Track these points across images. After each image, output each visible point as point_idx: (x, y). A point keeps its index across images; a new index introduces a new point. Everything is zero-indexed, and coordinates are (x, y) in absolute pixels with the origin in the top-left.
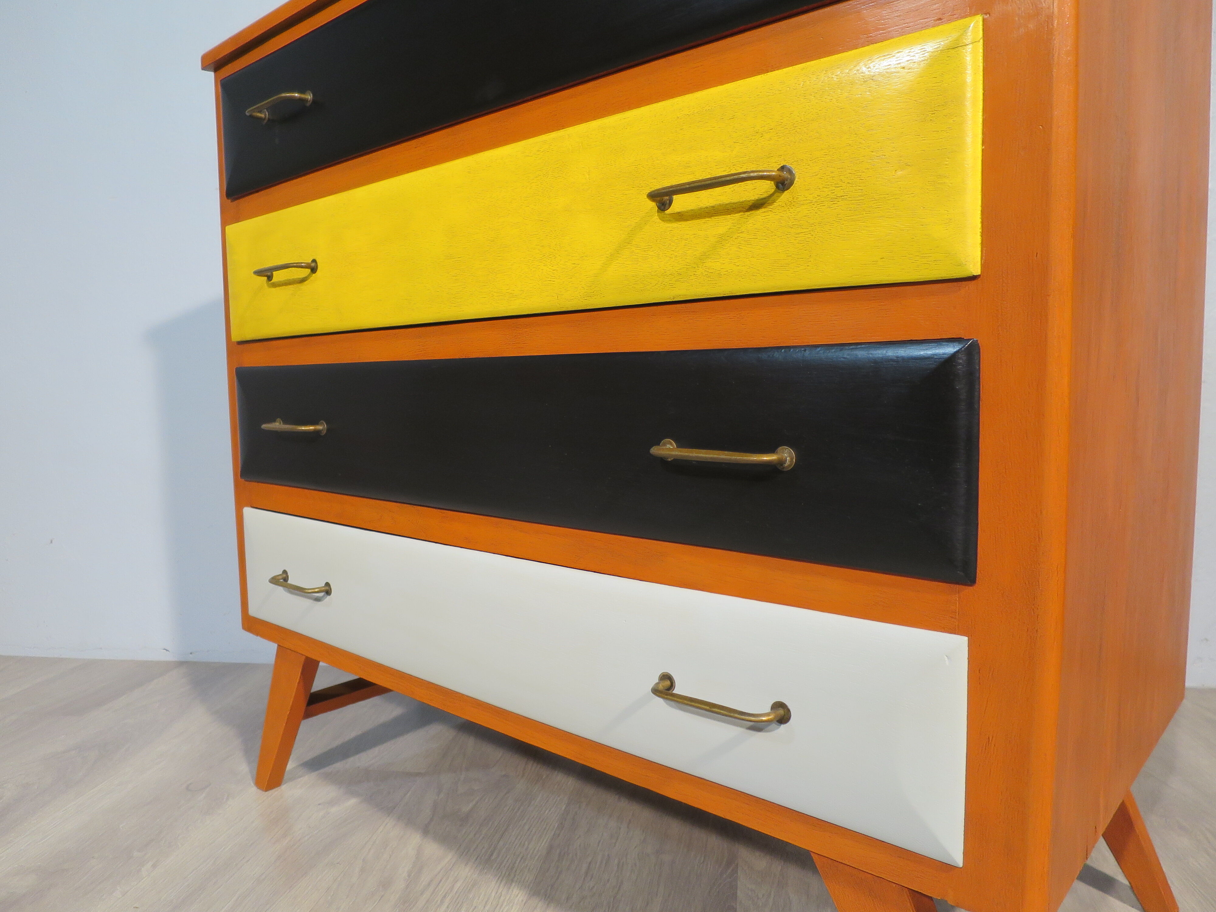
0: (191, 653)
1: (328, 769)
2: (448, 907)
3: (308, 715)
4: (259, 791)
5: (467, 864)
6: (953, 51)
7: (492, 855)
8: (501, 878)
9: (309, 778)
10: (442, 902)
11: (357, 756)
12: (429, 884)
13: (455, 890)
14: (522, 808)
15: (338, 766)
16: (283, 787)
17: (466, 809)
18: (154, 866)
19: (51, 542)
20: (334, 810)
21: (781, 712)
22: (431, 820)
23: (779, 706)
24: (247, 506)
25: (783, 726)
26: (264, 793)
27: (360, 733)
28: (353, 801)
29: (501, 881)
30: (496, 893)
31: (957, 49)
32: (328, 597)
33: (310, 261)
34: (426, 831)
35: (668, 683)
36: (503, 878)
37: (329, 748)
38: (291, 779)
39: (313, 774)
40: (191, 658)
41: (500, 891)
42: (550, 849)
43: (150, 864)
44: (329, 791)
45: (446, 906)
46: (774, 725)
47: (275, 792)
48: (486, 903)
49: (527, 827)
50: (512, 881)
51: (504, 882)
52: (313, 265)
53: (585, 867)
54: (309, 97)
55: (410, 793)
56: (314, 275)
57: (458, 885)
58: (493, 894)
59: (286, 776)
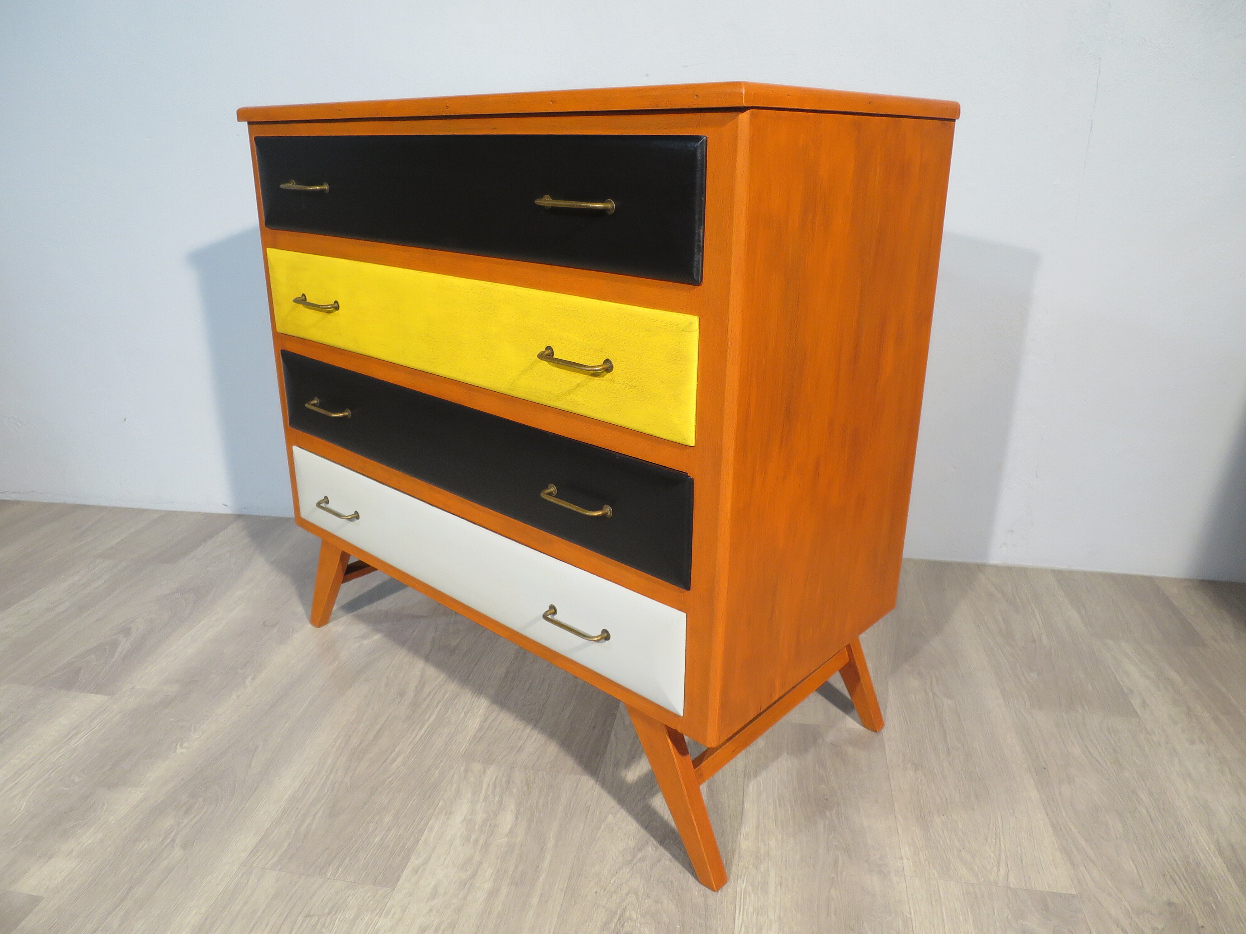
0: (245, 508)
1: (359, 612)
2: (440, 709)
3: (345, 581)
4: (314, 628)
5: (453, 682)
6: (684, 332)
7: (469, 676)
8: (473, 693)
9: (346, 618)
10: (437, 706)
11: (379, 602)
12: (429, 695)
13: (445, 698)
14: (491, 644)
15: (367, 609)
16: (330, 625)
17: (454, 644)
18: (253, 679)
19: (125, 420)
20: (365, 642)
21: (606, 635)
22: (431, 651)
23: (605, 631)
24: (295, 445)
25: (607, 641)
26: (317, 629)
27: (380, 582)
28: (377, 637)
29: (474, 693)
30: (471, 701)
31: (686, 332)
32: (357, 520)
33: (333, 303)
34: (427, 659)
35: (553, 611)
36: (475, 692)
37: (358, 594)
38: (335, 619)
39: (349, 615)
40: (245, 512)
41: (473, 700)
42: (508, 672)
43: (250, 678)
44: (360, 629)
45: (439, 708)
46: (603, 640)
47: (325, 628)
48: (464, 707)
49: (493, 658)
50: (481, 693)
51: (476, 694)
52: (336, 305)
53: (527, 686)
54: (326, 187)
55: (417, 631)
56: (337, 311)
57: (447, 695)
58: (469, 701)
59: (332, 616)
